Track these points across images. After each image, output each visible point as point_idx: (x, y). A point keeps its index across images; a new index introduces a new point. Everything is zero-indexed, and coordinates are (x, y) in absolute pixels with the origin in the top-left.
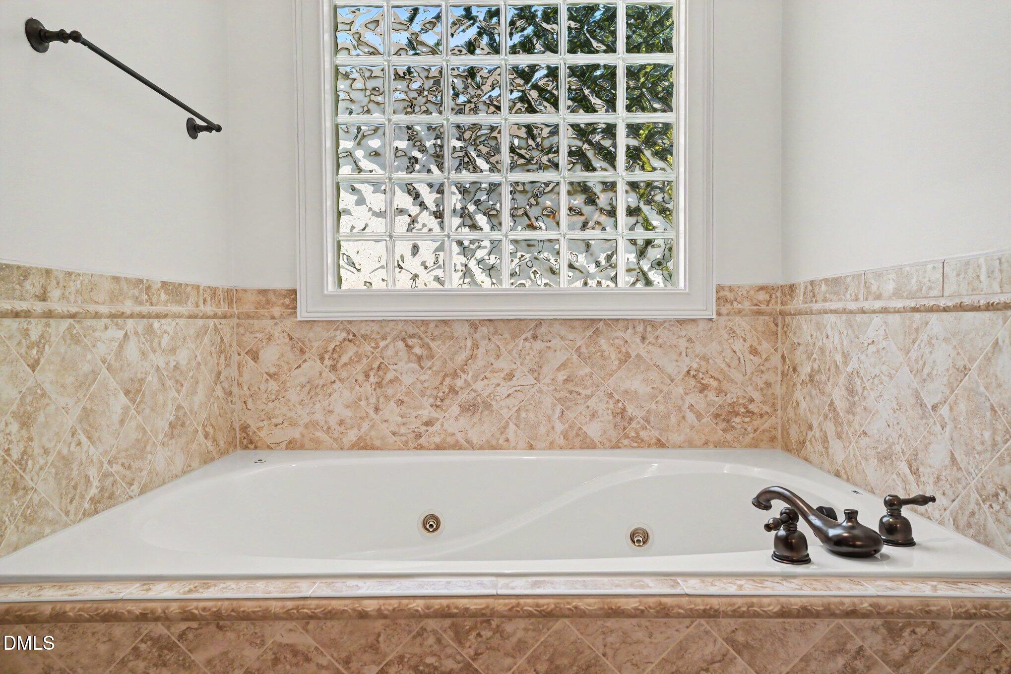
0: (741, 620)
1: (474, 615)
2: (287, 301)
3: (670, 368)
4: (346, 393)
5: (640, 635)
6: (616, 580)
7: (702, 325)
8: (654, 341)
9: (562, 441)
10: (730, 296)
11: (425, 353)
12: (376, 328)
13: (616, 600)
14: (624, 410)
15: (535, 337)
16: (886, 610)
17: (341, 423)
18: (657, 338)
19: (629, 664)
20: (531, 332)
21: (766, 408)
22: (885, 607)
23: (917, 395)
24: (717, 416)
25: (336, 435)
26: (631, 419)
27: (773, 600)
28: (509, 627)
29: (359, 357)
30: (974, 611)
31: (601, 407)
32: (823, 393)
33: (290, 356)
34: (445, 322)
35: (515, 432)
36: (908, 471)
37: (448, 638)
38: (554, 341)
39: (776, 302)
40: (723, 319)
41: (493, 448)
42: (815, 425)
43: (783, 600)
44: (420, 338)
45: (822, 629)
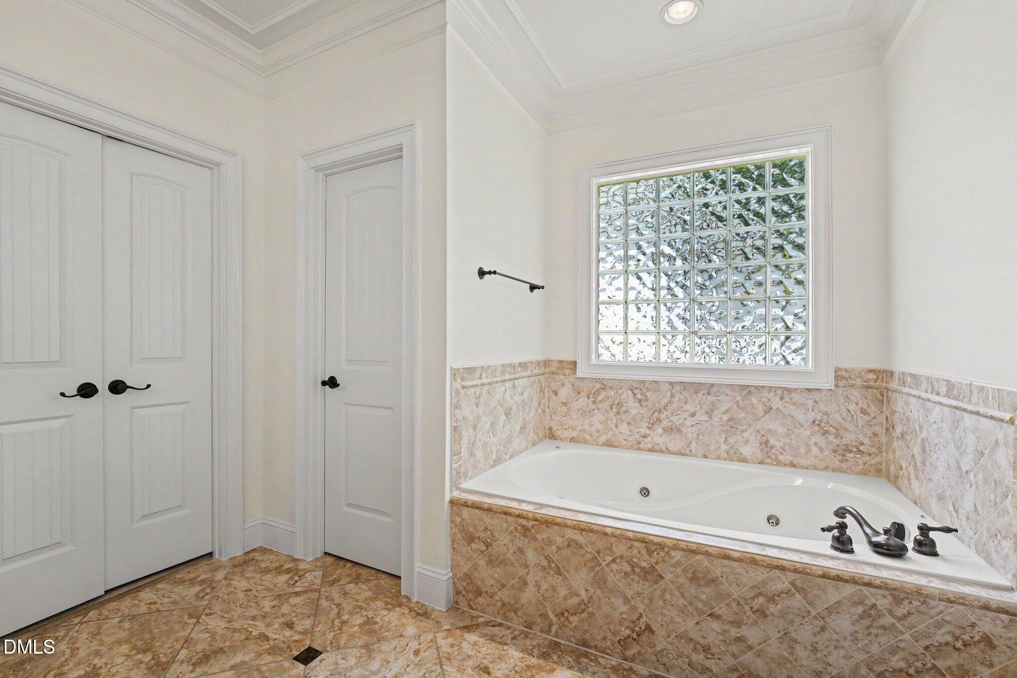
0: (799, 575)
1: (656, 544)
2: (572, 367)
3: (801, 417)
4: (601, 417)
5: (741, 571)
6: (731, 541)
7: (824, 393)
8: (789, 401)
9: (725, 455)
10: (845, 374)
11: (644, 398)
12: (617, 383)
13: (728, 551)
14: (768, 441)
15: (709, 394)
16: (891, 587)
17: (598, 431)
18: (791, 399)
19: (735, 584)
20: (706, 391)
21: (873, 450)
22: (891, 585)
23: (958, 463)
24: (835, 451)
25: (594, 437)
26: (772, 447)
27: (820, 568)
28: (673, 553)
29: (607, 397)
30: (953, 599)
31: (752, 439)
32: (908, 447)
33: (573, 395)
34: (655, 382)
35: (696, 447)
36: (953, 510)
37: (644, 552)
38: (721, 397)
39: (882, 381)
40: (840, 390)
41: (682, 454)
42: (904, 467)
43: (825, 569)
44: (641, 390)
45: (849, 589)
